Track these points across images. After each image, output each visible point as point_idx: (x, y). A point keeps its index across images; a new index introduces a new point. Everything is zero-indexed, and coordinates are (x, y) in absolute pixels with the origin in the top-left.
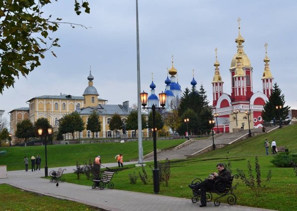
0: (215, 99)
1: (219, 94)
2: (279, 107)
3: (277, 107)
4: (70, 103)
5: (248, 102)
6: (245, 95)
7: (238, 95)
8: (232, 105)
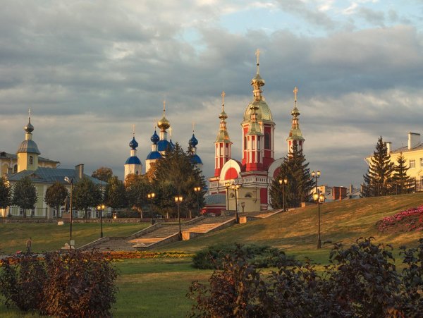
0: (219, 167)
1: (224, 160)
2: (283, 182)
3: (281, 182)
4: (3, 164)
5: (265, 173)
6: (261, 162)
7: (251, 161)
8: (242, 176)
